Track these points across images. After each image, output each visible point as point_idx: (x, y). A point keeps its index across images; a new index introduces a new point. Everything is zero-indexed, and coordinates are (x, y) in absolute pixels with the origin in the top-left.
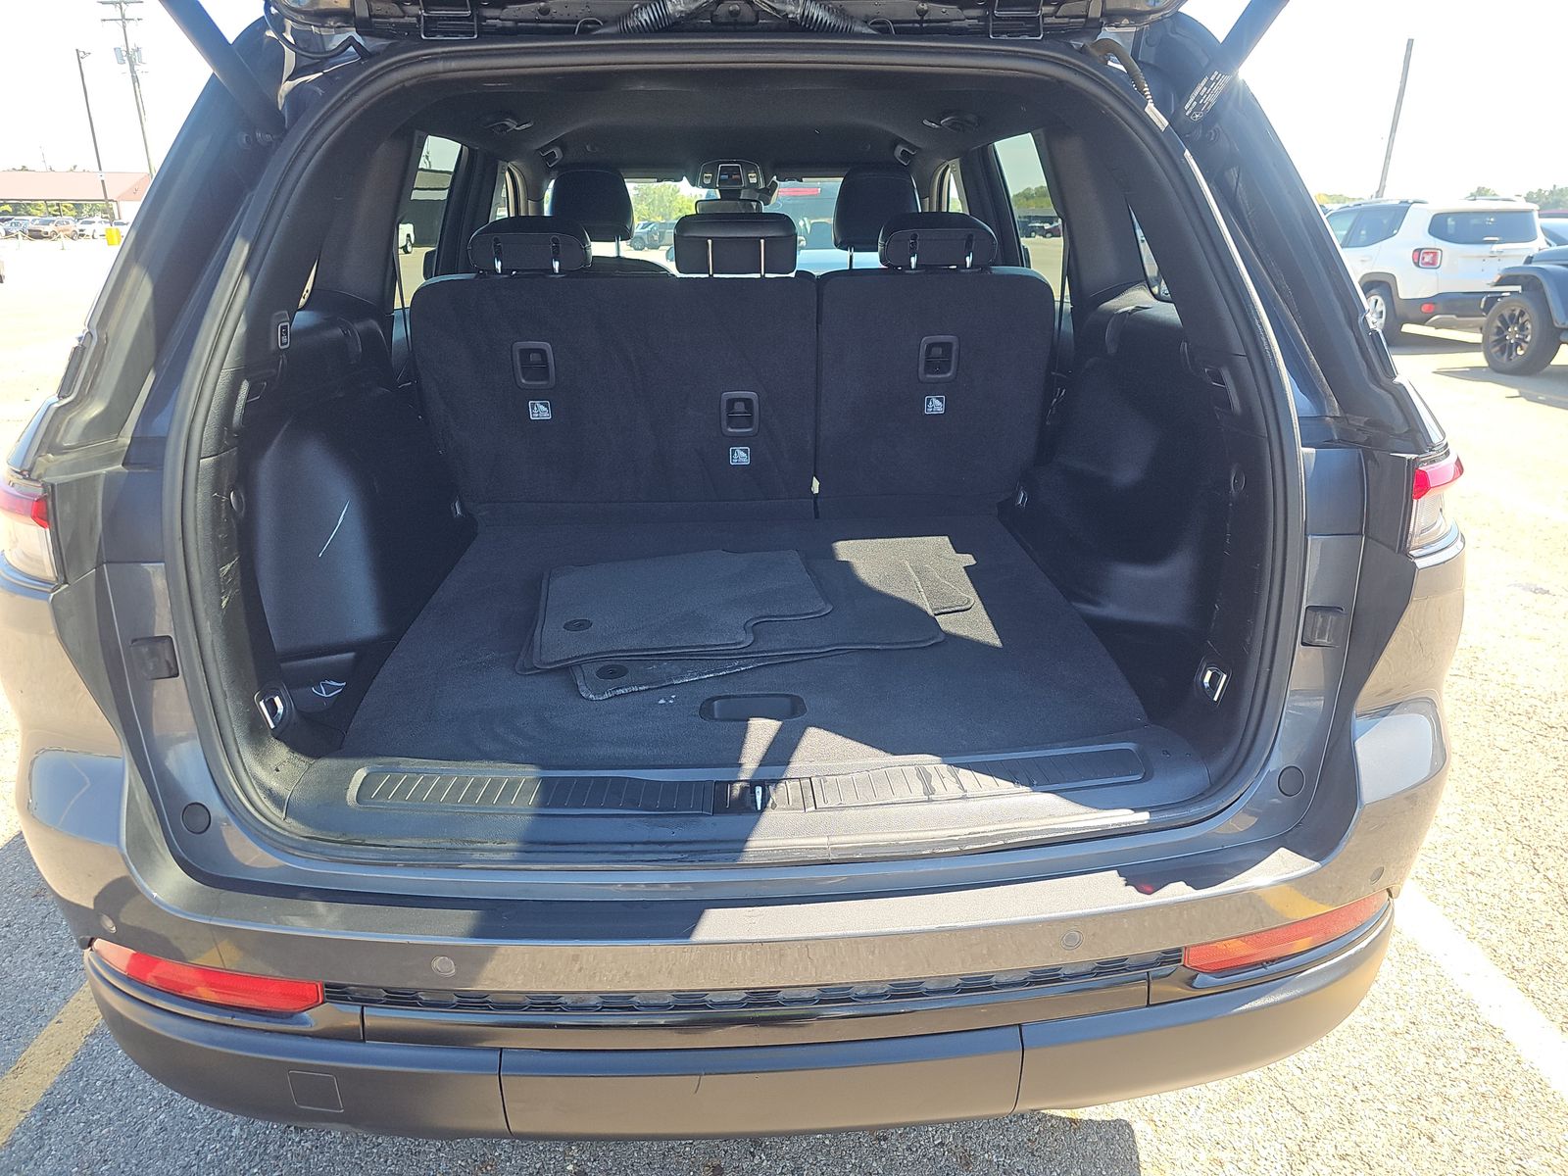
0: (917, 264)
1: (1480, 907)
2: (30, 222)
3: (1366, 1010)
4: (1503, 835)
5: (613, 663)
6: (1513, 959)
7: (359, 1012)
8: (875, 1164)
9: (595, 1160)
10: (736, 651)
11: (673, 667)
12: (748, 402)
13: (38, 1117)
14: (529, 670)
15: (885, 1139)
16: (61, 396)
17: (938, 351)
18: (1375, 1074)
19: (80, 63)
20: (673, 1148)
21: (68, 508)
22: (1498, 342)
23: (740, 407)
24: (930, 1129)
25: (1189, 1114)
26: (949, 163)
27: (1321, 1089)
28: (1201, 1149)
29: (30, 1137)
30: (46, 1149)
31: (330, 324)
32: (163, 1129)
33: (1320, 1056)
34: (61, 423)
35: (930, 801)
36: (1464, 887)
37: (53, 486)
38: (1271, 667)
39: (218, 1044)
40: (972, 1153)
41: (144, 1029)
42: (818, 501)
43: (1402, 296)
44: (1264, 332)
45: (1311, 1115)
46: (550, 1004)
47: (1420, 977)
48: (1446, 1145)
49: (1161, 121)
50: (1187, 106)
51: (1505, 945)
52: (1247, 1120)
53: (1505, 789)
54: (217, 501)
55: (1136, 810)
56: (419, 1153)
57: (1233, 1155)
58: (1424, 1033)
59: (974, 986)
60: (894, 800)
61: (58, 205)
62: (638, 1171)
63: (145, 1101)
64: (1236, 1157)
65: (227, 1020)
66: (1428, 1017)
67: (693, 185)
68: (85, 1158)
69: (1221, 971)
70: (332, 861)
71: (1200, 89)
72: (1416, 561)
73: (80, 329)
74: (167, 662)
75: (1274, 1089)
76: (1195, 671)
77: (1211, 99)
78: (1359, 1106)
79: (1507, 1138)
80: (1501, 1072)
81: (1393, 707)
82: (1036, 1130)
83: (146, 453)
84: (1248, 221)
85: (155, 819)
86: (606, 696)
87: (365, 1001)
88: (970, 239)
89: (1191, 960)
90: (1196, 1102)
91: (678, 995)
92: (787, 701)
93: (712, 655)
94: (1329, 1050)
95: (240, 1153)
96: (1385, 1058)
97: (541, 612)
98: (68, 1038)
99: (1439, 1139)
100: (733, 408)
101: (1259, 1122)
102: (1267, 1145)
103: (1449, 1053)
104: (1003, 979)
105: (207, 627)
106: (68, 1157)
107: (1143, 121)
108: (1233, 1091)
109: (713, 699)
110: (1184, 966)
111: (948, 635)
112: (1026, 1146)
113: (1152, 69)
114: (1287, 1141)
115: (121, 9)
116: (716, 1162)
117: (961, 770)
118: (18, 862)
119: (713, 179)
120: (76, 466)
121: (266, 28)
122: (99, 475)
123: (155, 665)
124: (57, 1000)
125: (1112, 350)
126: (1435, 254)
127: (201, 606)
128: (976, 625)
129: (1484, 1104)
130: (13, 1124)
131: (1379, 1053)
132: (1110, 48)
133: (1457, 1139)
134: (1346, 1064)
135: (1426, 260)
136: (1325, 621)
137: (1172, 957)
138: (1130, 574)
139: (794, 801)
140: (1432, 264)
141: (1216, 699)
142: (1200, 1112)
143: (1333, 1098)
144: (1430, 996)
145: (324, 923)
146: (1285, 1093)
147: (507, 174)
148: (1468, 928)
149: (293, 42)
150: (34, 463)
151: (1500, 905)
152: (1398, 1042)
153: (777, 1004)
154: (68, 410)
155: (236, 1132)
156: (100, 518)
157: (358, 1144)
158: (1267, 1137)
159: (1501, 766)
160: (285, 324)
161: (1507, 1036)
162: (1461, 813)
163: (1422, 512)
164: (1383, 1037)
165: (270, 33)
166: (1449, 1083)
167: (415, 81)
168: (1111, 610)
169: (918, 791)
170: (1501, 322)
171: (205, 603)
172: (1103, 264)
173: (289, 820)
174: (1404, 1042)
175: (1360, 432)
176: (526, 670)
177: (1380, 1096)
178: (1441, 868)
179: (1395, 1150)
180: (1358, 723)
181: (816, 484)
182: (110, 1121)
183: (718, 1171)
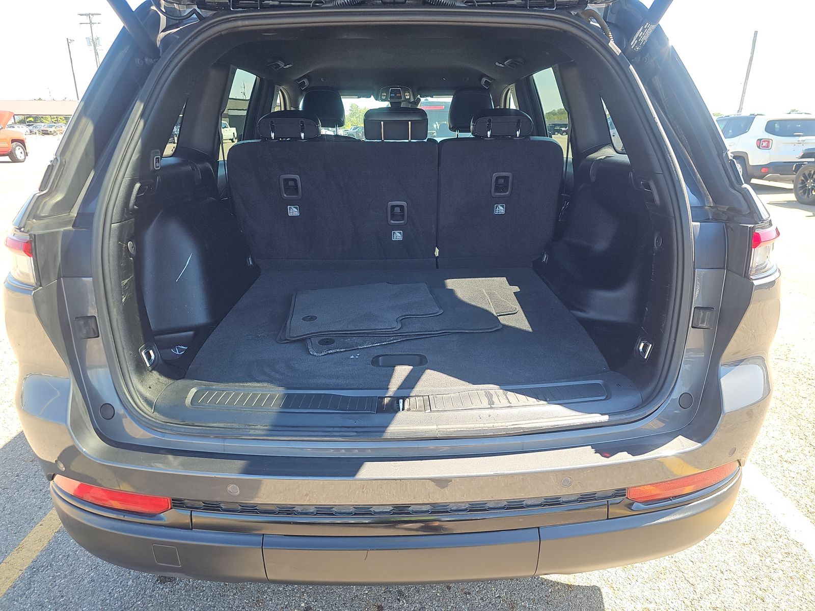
0: (491, 135)
1: (790, 479)
2: (43, 126)
3: (728, 531)
4: (803, 442)
5: (327, 337)
6: (808, 506)
7: (190, 514)
8: (463, 607)
9: (316, 601)
10: (392, 332)
11: (359, 340)
12: (402, 207)
13: (28, 573)
14: (284, 341)
15: (469, 594)
16: (41, 190)
17: (502, 181)
18: (732, 565)
19: (69, 45)
20: (357, 596)
21: (42, 248)
22: (802, 188)
23: (397, 210)
24: (493, 589)
25: (632, 585)
26: (510, 87)
27: (704, 573)
28: (638, 603)
29: (24, 583)
30: (32, 590)
31: (185, 163)
32: (93, 581)
33: (703, 555)
34: (40, 204)
35: (491, 408)
36: (782, 469)
37: (35, 235)
38: (675, 340)
39: (116, 530)
40: (515, 602)
41: (80, 522)
42: (438, 259)
43: (751, 164)
44: (672, 160)
45: (698, 586)
46: (290, 511)
47: (757, 515)
48: (771, 604)
49: (617, 51)
50: (632, 43)
51: (804, 499)
52: (663, 588)
53: (804, 418)
54: (120, 247)
55: (602, 414)
56: (224, 595)
57: (655, 606)
58: (759, 544)
59: (515, 506)
60: (472, 407)
61: (57, 118)
62: (338, 607)
63: (84, 566)
64: (657, 607)
65: (121, 517)
66: (762, 536)
67: (377, 100)
68: (52, 595)
69: (646, 502)
70: (178, 434)
71: (639, 33)
72: (754, 281)
73: (52, 157)
74: (93, 329)
75: (678, 572)
76: (635, 343)
77: (645, 38)
78: (724, 582)
79: (804, 600)
80: (801, 566)
81: (741, 361)
82: (550, 591)
83: (85, 220)
84: (664, 104)
85: (86, 412)
86: (323, 354)
87: (193, 508)
88: (519, 122)
89: (630, 495)
90: (636, 578)
91: (357, 507)
92: (418, 358)
93: (379, 334)
94: (708, 552)
95: (132, 594)
96: (738, 557)
97: (291, 312)
98: (46, 533)
99: (767, 600)
100: (394, 210)
101: (670, 589)
102: (673, 601)
103: (773, 555)
104: (529, 503)
105: (114, 311)
106: (43, 594)
107: (607, 50)
108: (656, 573)
109: (380, 356)
110: (627, 498)
111: (504, 326)
112: (544, 599)
113: (614, 26)
114: (685, 600)
115: (90, 17)
116: (379, 604)
117: (508, 392)
118: (24, 444)
119: (386, 96)
120: (47, 227)
121: (152, 5)
122: (59, 231)
123: (87, 331)
124: (41, 514)
125: (593, 179)
126: (769, 142)
127: (111, 300)
128: (520, 321)
129: (792, 582)
130: (16, 576)
131: (735, 555)
132: (592, 14)
133: (777, 600)
134: (717, 559)
135: (764, 145)
136: (704, 315)
137: (620, 493)
138: (601, 296)
139: (419, 407)
140: (767, 147)
141: (646, 358)
142: (638, 584)
143: (710, 577)
144: (763, 525)
145: (173, 466)
146: (684, 574)
147: (280, 92)
148: (784, 490)
149: (164, 11)
150: (25, 224)
151: (801, 478)
152: (745, 549)
153: (409, 513)
154: (44, 198)
155: (130, 583)
156: (59, 254)
157: (193, 590)
158: (674, 597)
159: (802, 406)
160: (158, 157)
161: (804, 547)
162: (781, 430)
163: (757, 256)
164: (737, 546)
165: (154, 8)
166: (772, 571)
167: (227, 31)
168: (592, 315)
169: (485, 403)
170: (803, 177)
171: (113, 299)
172: (589, 134)
173: (155, 413)
174: (749, 549)
175: (724, 214)
176: (281, 340)
177: (735, 577)
178: (770, 459)
179: (743, 605)
180: (722, 369)
181: (437, 251)
182: (65, 576)
183: (380, 608)
